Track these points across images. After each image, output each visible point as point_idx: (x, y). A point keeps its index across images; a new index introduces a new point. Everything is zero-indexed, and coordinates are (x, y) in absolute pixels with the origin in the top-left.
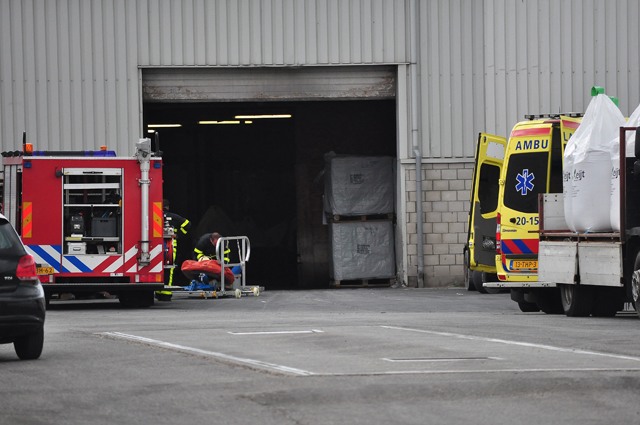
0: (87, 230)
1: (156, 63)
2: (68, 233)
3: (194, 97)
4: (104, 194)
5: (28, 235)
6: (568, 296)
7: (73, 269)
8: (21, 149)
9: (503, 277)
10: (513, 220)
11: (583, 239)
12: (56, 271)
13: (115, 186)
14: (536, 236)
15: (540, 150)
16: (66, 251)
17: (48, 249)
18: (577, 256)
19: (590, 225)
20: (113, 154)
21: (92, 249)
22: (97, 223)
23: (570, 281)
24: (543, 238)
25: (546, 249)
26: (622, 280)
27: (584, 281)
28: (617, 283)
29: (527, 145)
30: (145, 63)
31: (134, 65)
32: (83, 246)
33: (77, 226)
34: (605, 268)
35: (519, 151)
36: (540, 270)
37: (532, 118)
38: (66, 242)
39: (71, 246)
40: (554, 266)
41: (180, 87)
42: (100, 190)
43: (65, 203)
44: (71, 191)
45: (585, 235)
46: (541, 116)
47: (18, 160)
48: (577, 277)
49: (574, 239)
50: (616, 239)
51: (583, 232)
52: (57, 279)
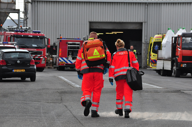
0: (72, 55)
1: (92, 21)
2: (68, 55)
3: (100, 28)
4: (77, 47)
5: (60, 55)
6: (162, 72)
7: (69, 63)
8: (60, 38)
9: (151, 67)
10: (154, 56)
11: (165, 60)
12: (66, 63)
13: (79, 46)
14: (157, 59)
15: (160, 41)
16: (68, 59)
17: (64, 58)
18: (163, 63)
19: (166, 57)
20: (80, 39)
21: (73, 59)
22: (74, 53)
23: (162, 69)
24: (158, 59)
25: (158, 62)
26: (171, 69)
27: (165, 69)
28: (170, 69)
29: (157, 40)
30: (90, 21)
31: (88, 21)
32: (71, 58)
33: (70, 54)
34: (168, 66)
35: (155, 41)
36: (157, 66)
37: (159, 34)
38: (68, 57)
39: (69, 58)
40: (160, 65)
41: (97, 26)
42: (76, 47)
43: (68, 49)
44: (70, 47)
45: (165, 59)
46: (161, 34)
47: (59, 40)
48: (163, 68)
49: (163, 60)
50: (170, 60)
51: (165, 58)
52: (66, 65)
